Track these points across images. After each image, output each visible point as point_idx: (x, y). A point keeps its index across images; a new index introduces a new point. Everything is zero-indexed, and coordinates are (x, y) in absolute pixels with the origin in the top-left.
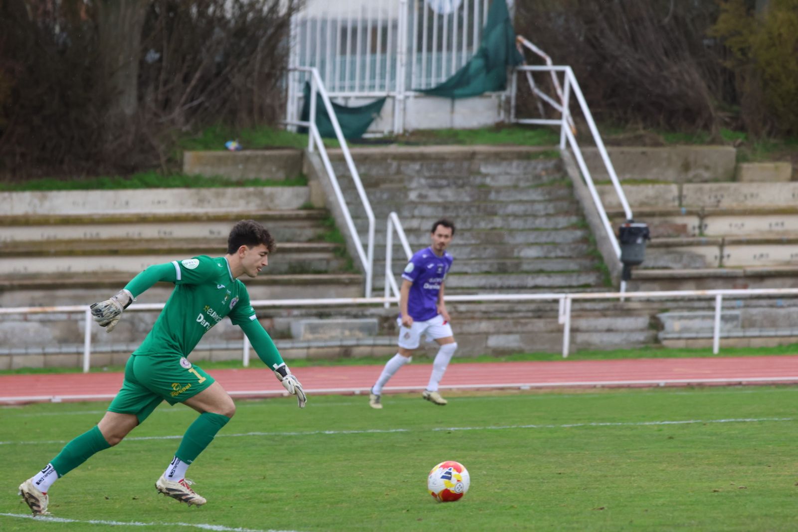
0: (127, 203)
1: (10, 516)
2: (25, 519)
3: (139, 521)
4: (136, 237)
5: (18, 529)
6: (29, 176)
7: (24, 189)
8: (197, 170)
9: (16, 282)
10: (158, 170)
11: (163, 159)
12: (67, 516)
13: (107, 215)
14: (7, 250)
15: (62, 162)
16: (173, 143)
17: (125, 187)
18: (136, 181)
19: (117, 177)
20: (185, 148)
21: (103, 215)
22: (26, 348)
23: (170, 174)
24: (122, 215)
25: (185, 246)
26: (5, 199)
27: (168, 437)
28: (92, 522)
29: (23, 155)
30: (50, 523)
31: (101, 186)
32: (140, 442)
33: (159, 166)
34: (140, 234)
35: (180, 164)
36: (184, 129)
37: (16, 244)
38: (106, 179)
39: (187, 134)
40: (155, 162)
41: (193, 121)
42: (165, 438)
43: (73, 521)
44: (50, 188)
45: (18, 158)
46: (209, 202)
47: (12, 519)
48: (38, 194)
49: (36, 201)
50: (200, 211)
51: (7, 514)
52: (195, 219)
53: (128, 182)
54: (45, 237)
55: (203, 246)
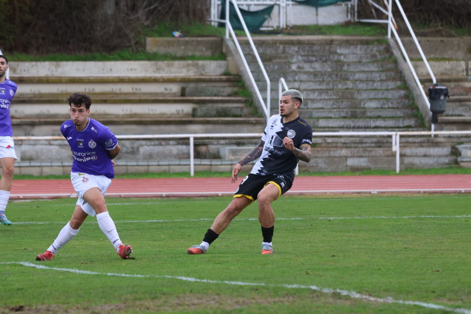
0: (111, 70)
1: (56, 270)
2: (66, 271)
3: (139, 274)
4: (118, 91)
5: (63, 278)
6: (48, 52)
7: (44, 60)
8: (155, 50)
9: (42, 120)
10: (130, 49)
11: (133, 42)
12: (92, 271)
13: (99, 77)
14: (36, 99)
15: (68, 43)
16: (139, 32)
17: (109, 60)
18: (116, 56)
19: (104, 53)
20: (147, 35)
21: (96, 77)
22: (51, 162)
23: (138, 51)
24: (108, 77)
25: (150, 98)
26: (33, 66)
27: (149, 221)
28: (109, 274)
29: (43, 38)
30: (83, 274)
31: (94, 59)
32: (132, 223)
33: (130, 46)
34: (120, 90)
35: (144, 46)
36: (146, 24)
37: (41, 95)
38: (97, 55)
39: (148, 26)
40: (128, 44)
41: (151, 19)
42: (147, 221)
43: (96, 273)
44: (61, 60)
45: (40, 40)
46: (164, 70)
48: (54, 63)
49: (53, 68)
50: (157, 75)
51: (53, 268)
52: (155, 81)
53: (111, 57)
54: (60, 91)
55: (161, 98)
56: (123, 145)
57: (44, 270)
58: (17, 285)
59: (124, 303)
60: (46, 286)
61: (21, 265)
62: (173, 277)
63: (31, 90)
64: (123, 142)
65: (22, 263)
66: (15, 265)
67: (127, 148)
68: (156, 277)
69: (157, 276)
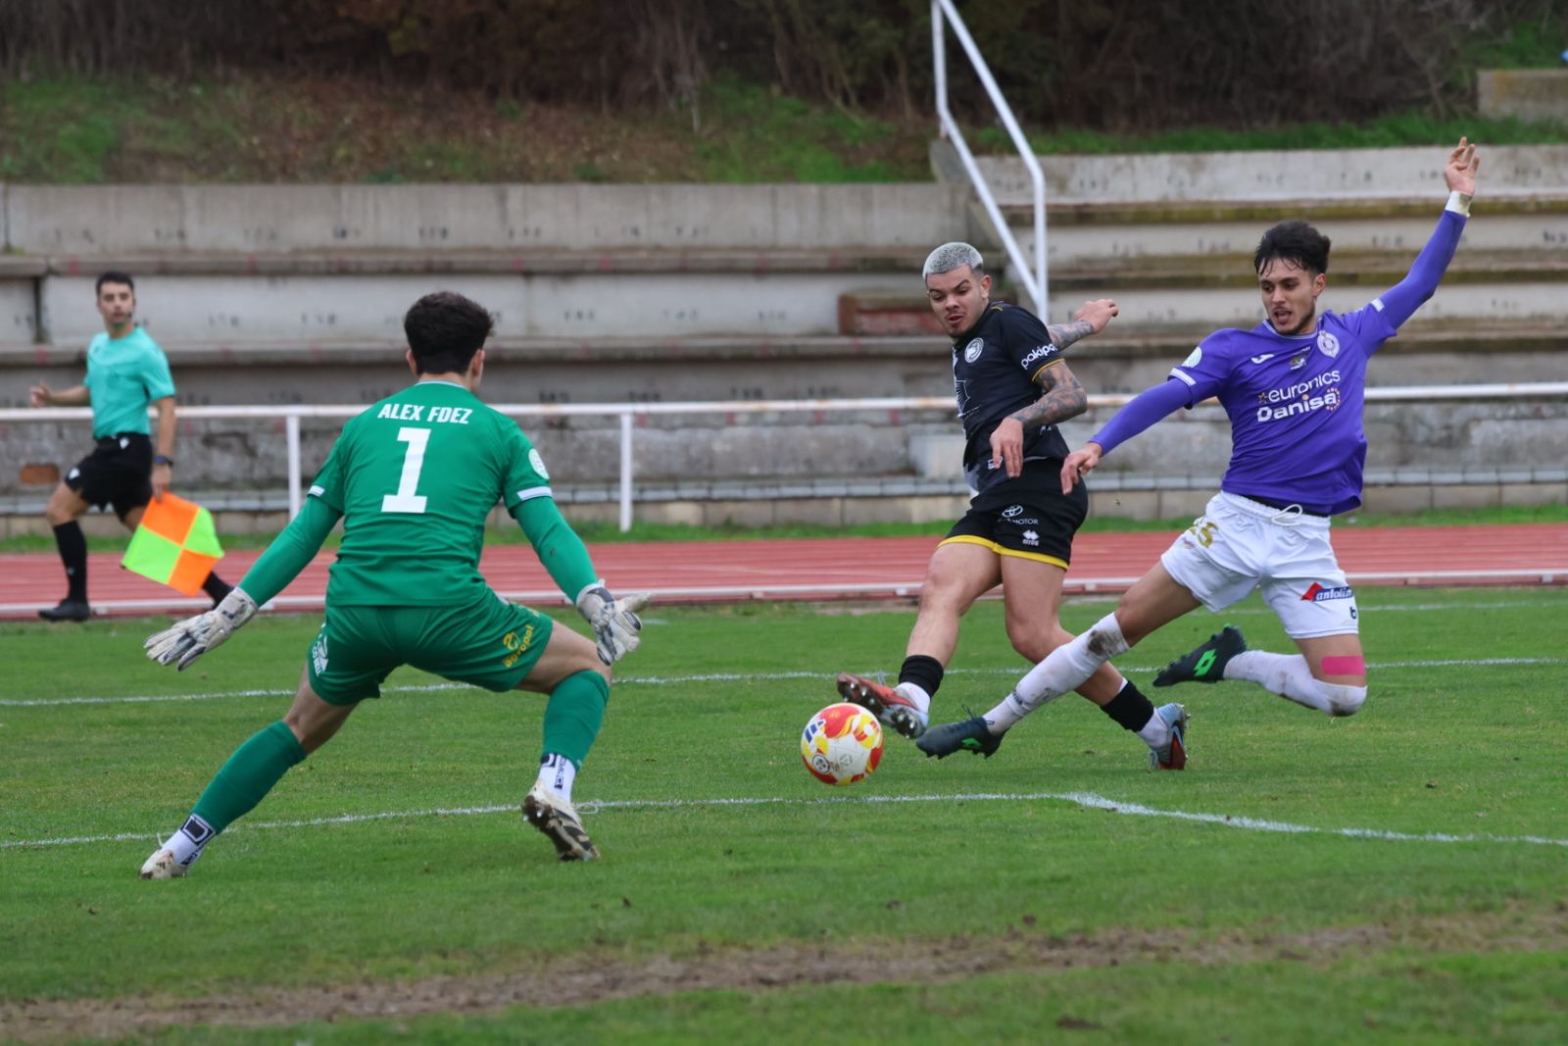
0: (1368, 176)
1: (1180, 818)
2: (1210, 824)
3: (1444, 832)
4: (1392, 246)
5: (1198, 843)
6: (1165, 123)
7: (1155, 149)
8: (1507, 109)
9: (1155, 342)
10: (1427, 109)
11: (1435, 87)
12: (1295, 821)
13: (1330, 200)
14: (1132, 275)
15: (1228, 93)
16: (1453, 53)
17: (1360, 144)
18: (1382, 131)
19: (1343, 124)
20: (1478, 63)
21: (1322, 201)
22: (1189, 477)
23: (1452, 115)
24: (1359, 200)
25: (1496, 266)
26: (1118, 169)
27: (1491, 661)
28: (1347, 832)
29: (1148, 79)
30: (1263, 833)
31: (1311, 142)
32: (1432, 670)
33: (1427, 100)
34: (1399, 240)
35: (1473, 98)
36: (1473, 26)
37: (1148, 262)
38: (1322, 128)
39: (1480, 34)
40: (1419, 93)
41: (1490, 9)
42: (1482, 662)
43: (1308, 829)
44: (1209, 147)
45: (1139, 87)
46: (1538, 173)
47: (1184, 823)
48: (1186, 158)
49: (1183, 174)
50: (1520, 192)
51: (1172, 814)
52: (1512, 210)
53: (1367, 134)
54: (1206, 248)
55: (1531, 265)
56: (1419, 420)
57: (1140, 820)
58: (1052, 867)
59: (1386, 925)
60: (1142, 872)
61: (1072, 805)
62: (1550, 842)
63: (1115, 247)
64: (1417, 408)
65: (1075, 797)
66: (1052, 804)
67: (1431, 429)
68: (1496, 840)
69: (1501, 839)
